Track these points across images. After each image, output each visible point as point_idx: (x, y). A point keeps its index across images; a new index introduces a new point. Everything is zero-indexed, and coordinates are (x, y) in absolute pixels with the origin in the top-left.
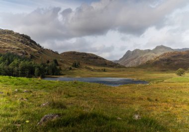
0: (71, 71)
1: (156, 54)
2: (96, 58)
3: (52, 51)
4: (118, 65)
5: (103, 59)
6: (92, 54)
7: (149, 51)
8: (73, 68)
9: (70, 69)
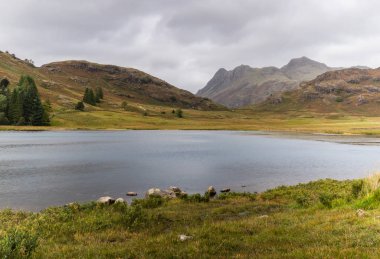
0: (84, 114)
1: (290, 78)
2: (148, 80)
3: (13, 56)
4: (208, 104)
5: (167, 85)
6: (136, 72)
7: (274, 70)
8: (86, 106)
9: (80, 107)
